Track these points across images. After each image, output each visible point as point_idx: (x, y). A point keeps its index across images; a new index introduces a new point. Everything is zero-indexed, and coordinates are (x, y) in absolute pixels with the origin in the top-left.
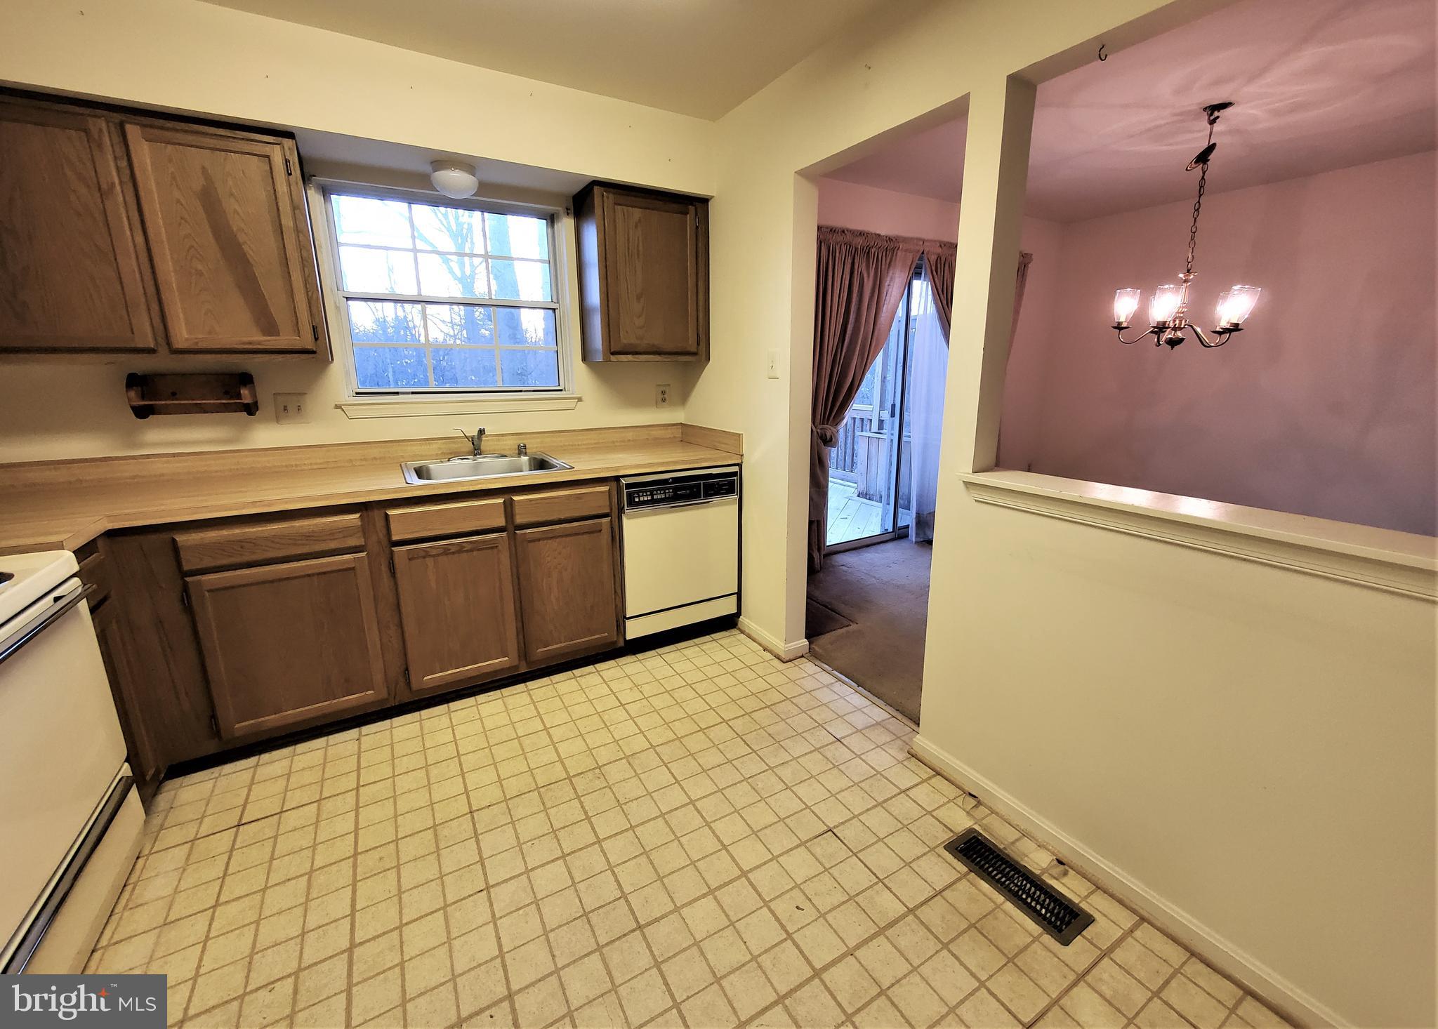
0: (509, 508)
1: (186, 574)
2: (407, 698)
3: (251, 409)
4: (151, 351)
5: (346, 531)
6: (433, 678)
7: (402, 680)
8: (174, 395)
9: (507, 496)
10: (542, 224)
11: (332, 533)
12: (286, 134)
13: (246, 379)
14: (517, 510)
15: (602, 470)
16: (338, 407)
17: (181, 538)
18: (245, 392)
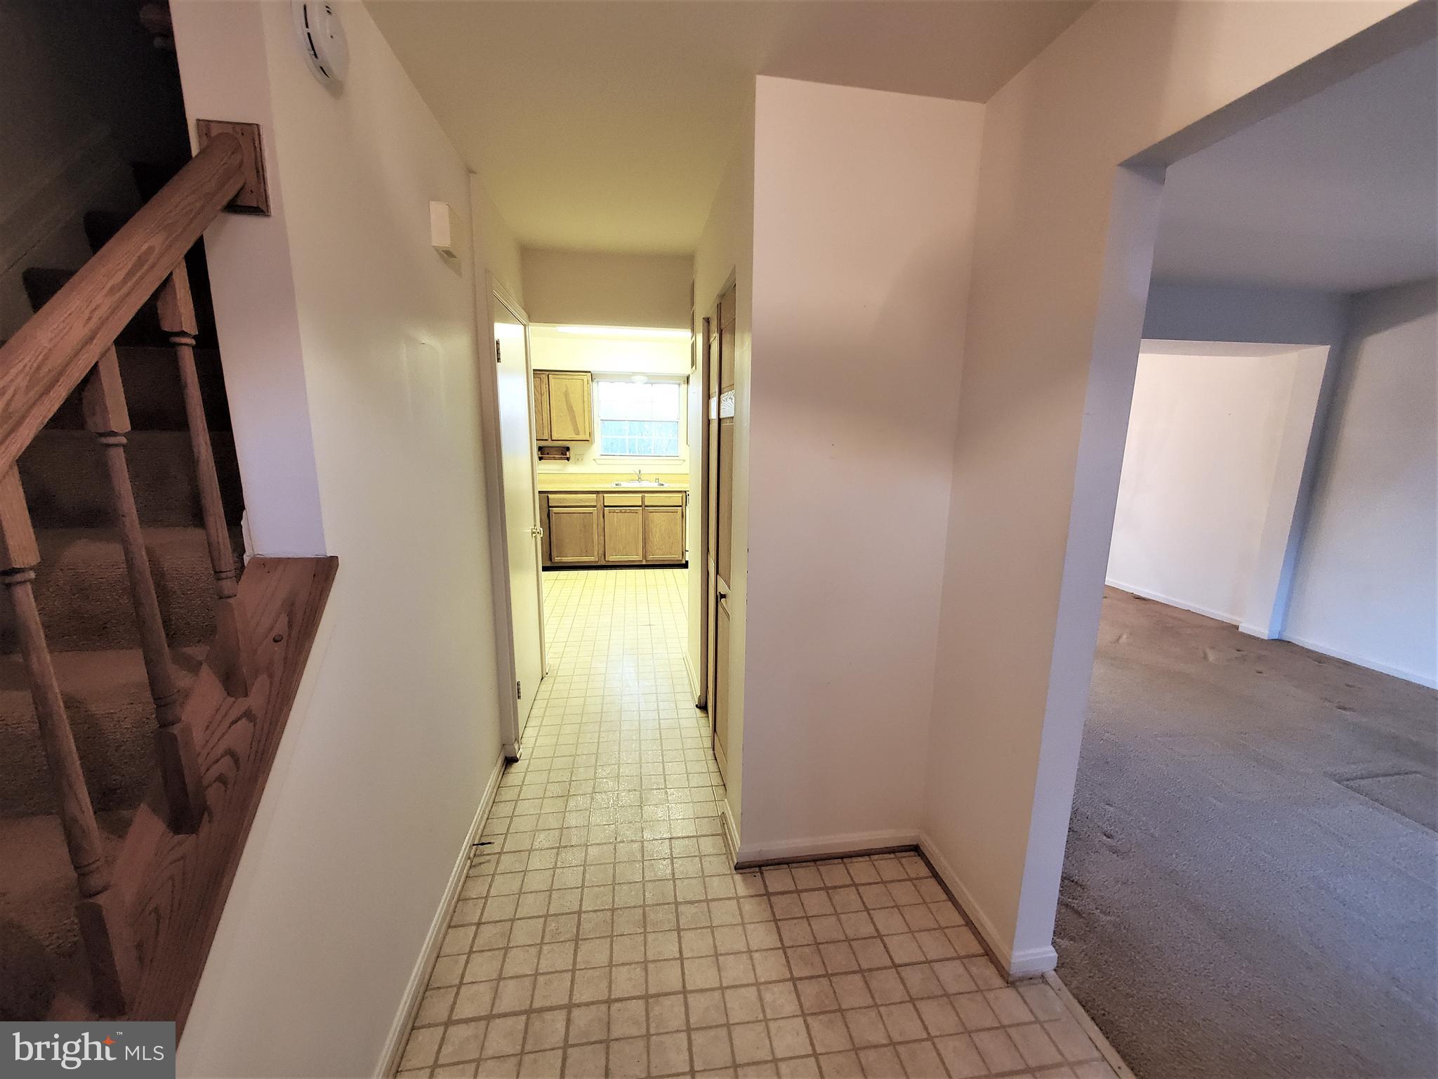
0: (643, 498)
1: (549, 507)
2: (603, 563)
3: (568, 459)
4: (547, 440)
5: (591, 500)
6: (612, 558)
7: (603, 557)
8: (548, 454)
9: (643, 494)
10: (677, 386)
11: (587, 500)
12: (590, 372)
13: (568, 449)
14: (646, 498)
15: (679, 488)
16: (594, 460)
17: (550, 496)
18: (568, 453)
